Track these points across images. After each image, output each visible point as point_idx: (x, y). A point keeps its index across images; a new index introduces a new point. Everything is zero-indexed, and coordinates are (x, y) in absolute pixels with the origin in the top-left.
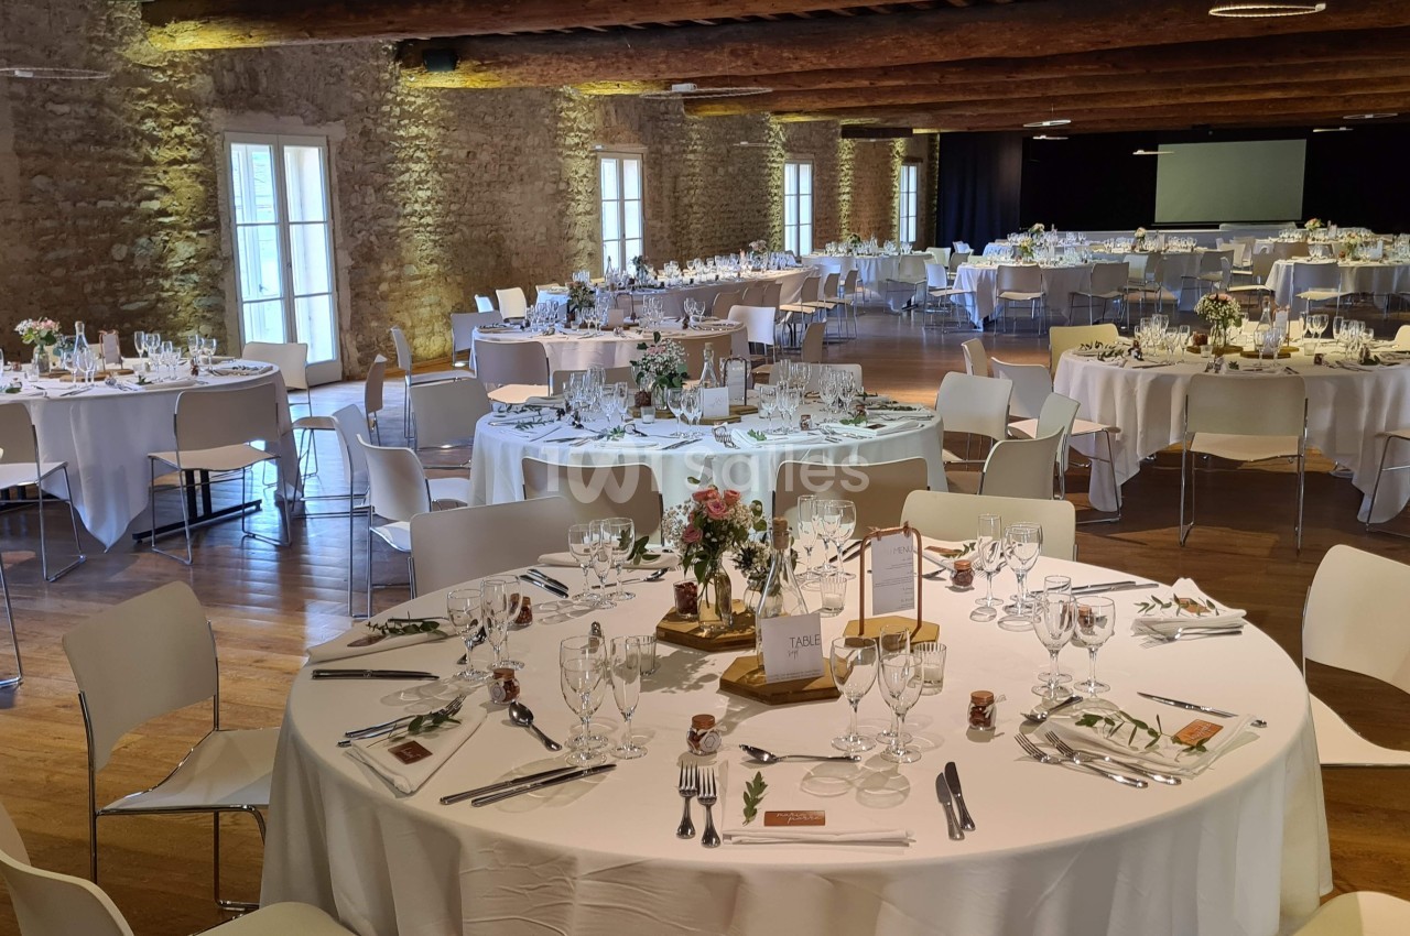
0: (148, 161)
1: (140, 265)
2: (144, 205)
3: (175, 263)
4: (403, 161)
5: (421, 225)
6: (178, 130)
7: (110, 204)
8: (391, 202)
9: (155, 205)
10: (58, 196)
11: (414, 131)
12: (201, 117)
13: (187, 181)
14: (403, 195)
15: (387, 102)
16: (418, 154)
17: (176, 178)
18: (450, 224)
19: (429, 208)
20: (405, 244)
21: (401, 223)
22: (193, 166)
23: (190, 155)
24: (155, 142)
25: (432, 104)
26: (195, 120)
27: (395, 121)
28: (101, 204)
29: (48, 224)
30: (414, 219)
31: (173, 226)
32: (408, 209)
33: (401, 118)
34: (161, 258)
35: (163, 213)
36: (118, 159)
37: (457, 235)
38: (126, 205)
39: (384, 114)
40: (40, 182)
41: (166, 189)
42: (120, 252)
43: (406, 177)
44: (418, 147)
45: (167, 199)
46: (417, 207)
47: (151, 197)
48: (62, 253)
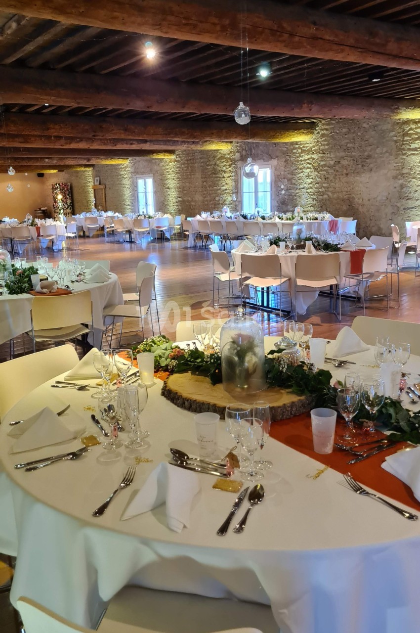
0: (224, 177)
1: (221, 202)
2: (222, 188)
3: (227, 202)
4: (301, 169)
5: (307, 192)
6: (230, 169)
7: (216, 188)
8: (295, 184)
9: (224, 188)
10: (207, 186)
11: (307, 157)
12: (236, 165)
13: (231, 181)
14: (299, 181)
15: (296, 148)
16: (308, 165)
17: (229, 181)
18: (322, 192)
19: (311, 185)
20: (299, 199)
21: (297, 191)
22: (232, 178)
23: (232, 175)
24: (225, 172)
25: (317, 145)
26: (234, 165)
27: (299, 155)
28: (214, 188)
29: (205, 192)
30: (303, 190)
31: (228, 193)
32: (301, 186)
33: (301, 153)
34: (225, 201)
35: (226, 190)
36: (218, 177)
37: (325, 196)
38: (219, 188)
39: (294, 153)
40: (205, 183)
41: (227, 184)
42: (217, 199)
43: (301, 175)
44: (308, 163)
45: (226, 186)
46: (305, 185)
47: (224, 186)
48: (207, 199)
